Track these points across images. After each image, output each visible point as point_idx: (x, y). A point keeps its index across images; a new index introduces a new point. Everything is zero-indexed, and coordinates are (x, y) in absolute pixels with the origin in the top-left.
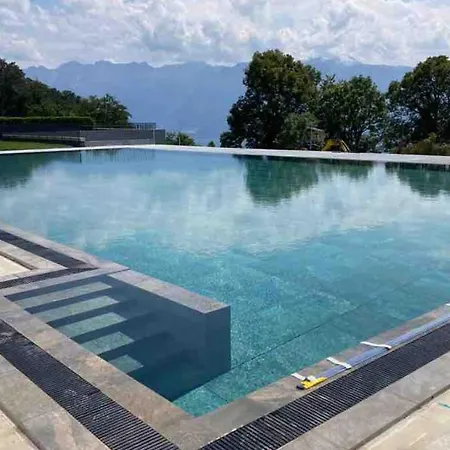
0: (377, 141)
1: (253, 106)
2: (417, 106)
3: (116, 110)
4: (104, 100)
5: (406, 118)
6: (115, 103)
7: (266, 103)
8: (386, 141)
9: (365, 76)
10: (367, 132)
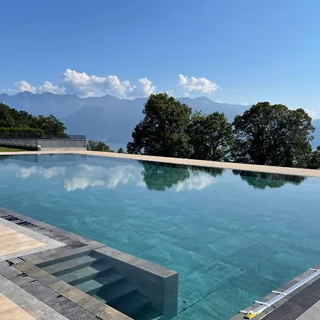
0: (226, 152)
1: (149, 127)
2: (251, 131)
3: (56, 125)
4: (49, 118)
5: (244, 139)
6: (57, 120)
7: (157, 126)
8: (232, 153)
9: (220, 112)
10: (220, 147)
